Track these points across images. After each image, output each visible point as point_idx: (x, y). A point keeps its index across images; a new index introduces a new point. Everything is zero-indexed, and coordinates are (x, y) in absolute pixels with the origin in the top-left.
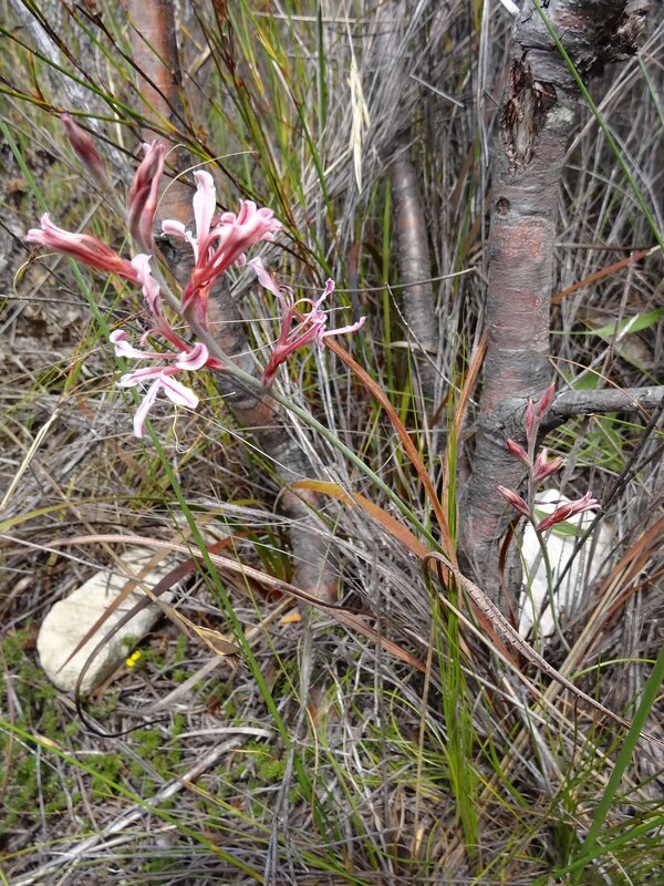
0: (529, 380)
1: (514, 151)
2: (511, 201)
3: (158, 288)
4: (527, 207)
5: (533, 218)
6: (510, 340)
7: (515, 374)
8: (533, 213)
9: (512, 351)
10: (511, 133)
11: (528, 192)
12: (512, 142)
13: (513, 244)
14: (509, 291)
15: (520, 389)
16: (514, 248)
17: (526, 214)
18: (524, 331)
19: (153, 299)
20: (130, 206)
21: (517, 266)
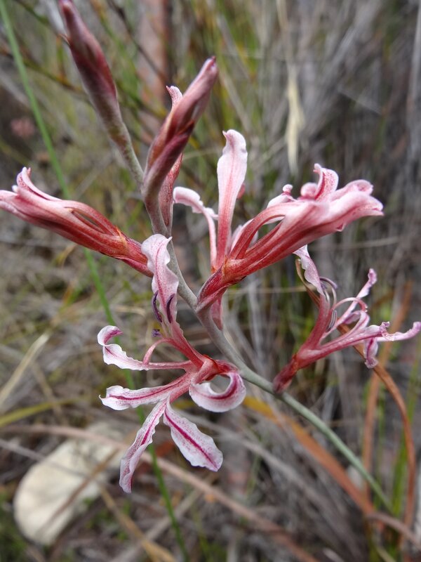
19: (167, 299)
20: (151, 165)
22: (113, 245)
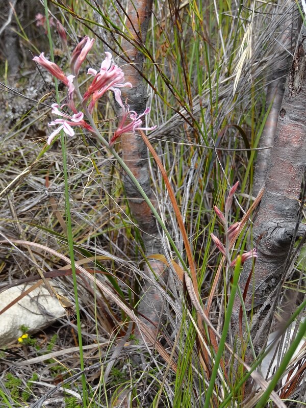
0: (282, 213)
1: (292, 85)
2: (287, 111)
3: (74, 89)
4: (293, 116)
5: (296, 122)
6: (274, 187)
7: (273, 208)
8: (297, 120)
9: (274, 194)
10: (293, 76)
11: (295, 108)
12: (293, 81)
13: (284, 134)
14: (277, 159)
15: (274, 218)
16: (284, 136)
17: (293, 120)
18: (282, 183)
20: (72, 56)
21: (284, 146)
22: (60, 76)
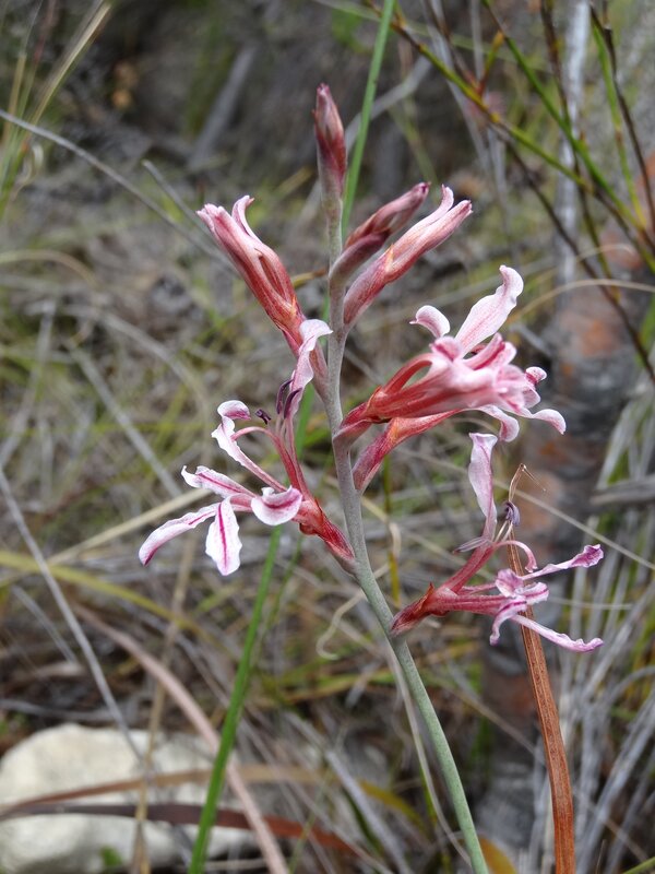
22: (280, 310)
